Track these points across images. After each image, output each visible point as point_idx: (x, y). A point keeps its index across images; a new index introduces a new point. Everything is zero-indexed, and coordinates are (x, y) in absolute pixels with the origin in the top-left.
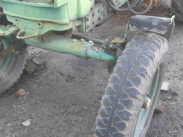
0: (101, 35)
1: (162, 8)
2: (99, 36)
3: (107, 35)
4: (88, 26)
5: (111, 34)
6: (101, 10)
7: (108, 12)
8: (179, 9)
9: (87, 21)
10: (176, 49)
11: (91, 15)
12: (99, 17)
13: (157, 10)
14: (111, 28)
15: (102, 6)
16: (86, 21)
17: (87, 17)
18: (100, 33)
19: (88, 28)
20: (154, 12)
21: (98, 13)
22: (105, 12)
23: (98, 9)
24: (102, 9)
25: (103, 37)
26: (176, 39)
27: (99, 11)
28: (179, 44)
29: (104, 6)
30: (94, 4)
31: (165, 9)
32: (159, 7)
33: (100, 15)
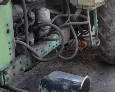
0: (36, 73)
1: (92, 49)
2: (35, 74)
3: (42, 74)
4: (7, 78)
5: (46, 73)
6: (24, 61)
7: (33, 62)
8: (104, 53)
9: (6, 74)
10: (102, 90)
11: (11, 67)
12: (21, 68)
13: (88, 50)
14: (47, 66)
15: (25, 57)
16: (4, 75)
17: (6, 70)
18: (36, 71)
19: (7, 80)
20: (85, 52)
21: (20, 64)
22: (28, 62)
23: (20, 61)
24: (26, 60)
25: (38, 75)
26: (102, 80)
27: (21, 63)
28: (105, 85)
29: (27, 57)
30: (15, 58)
31: (95, 49)
32: (89, 48)
33: (22, 65)
